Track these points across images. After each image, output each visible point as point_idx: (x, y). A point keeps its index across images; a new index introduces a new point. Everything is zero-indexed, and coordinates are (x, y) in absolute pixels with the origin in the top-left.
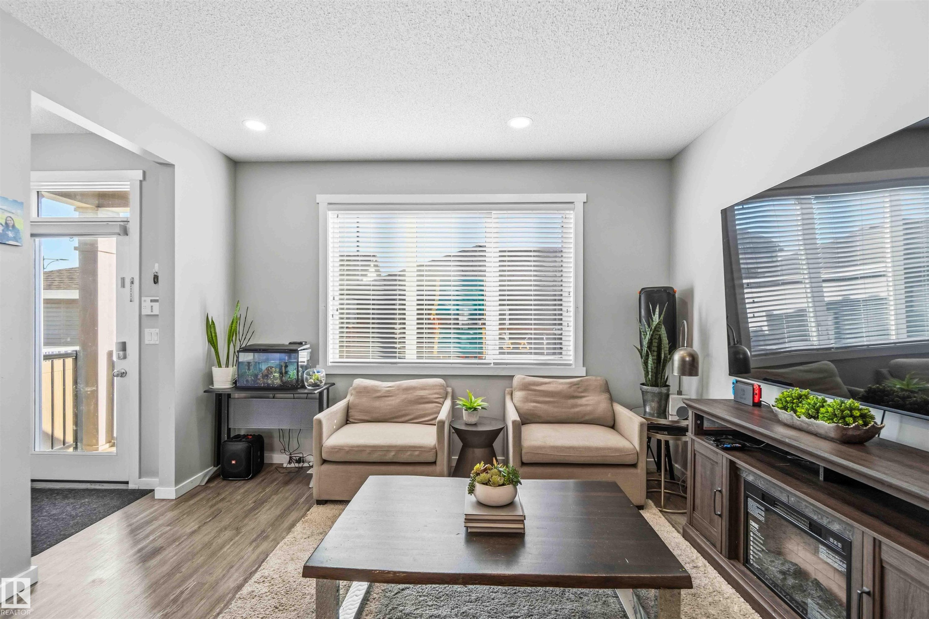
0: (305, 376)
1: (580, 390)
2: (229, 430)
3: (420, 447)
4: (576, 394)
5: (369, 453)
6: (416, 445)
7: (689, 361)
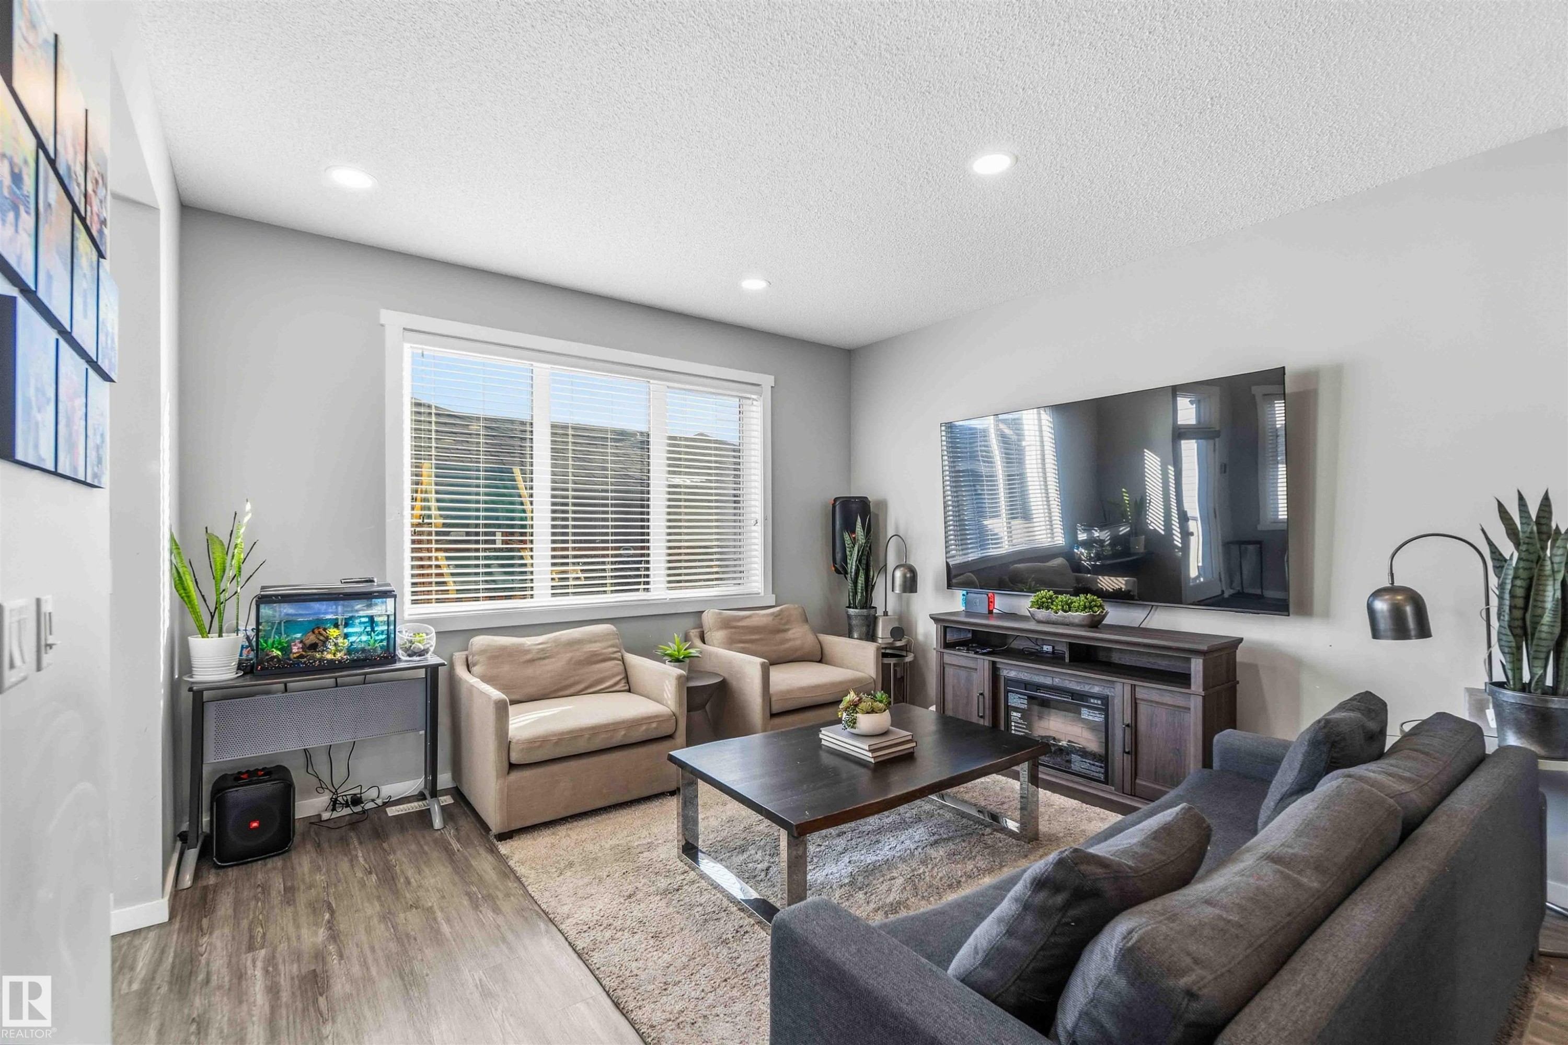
1: (783, 622)
3: (656, 716)
4: (782, 627)
5: (589, 739)
6: (650, 715)
7: (910, 577)
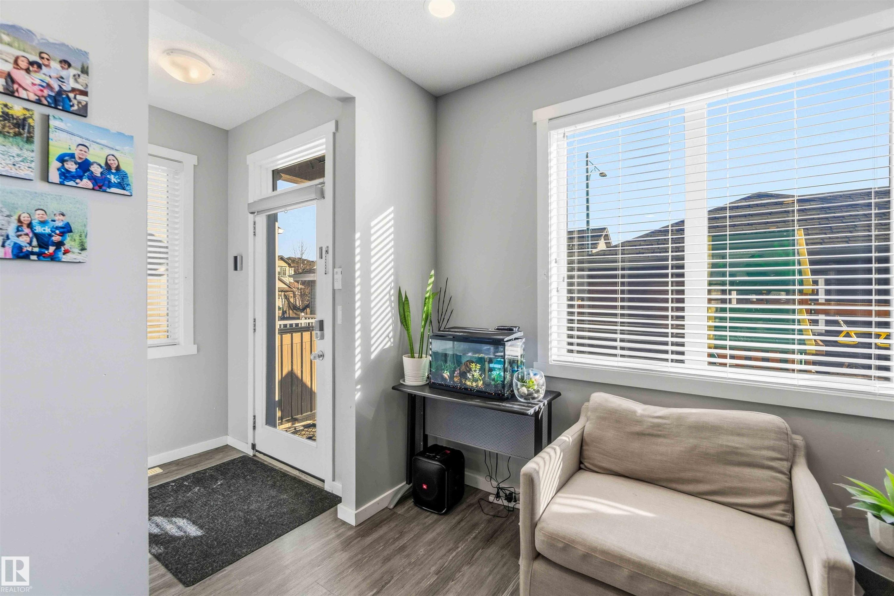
0: (515, 380)
2: (426, 437)
